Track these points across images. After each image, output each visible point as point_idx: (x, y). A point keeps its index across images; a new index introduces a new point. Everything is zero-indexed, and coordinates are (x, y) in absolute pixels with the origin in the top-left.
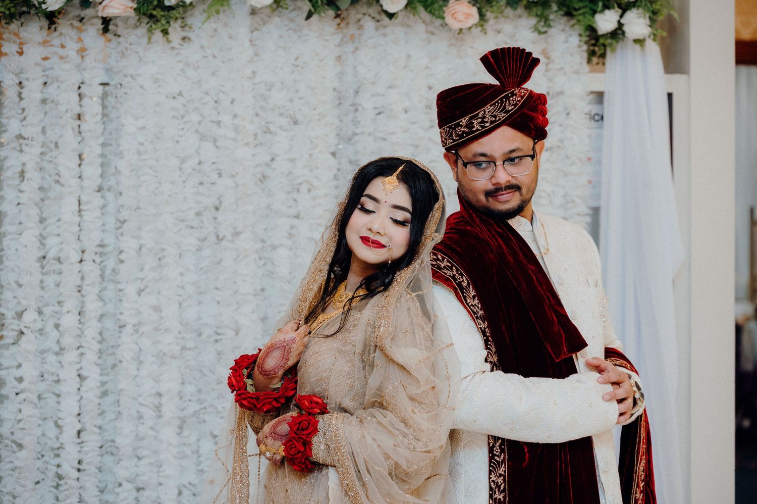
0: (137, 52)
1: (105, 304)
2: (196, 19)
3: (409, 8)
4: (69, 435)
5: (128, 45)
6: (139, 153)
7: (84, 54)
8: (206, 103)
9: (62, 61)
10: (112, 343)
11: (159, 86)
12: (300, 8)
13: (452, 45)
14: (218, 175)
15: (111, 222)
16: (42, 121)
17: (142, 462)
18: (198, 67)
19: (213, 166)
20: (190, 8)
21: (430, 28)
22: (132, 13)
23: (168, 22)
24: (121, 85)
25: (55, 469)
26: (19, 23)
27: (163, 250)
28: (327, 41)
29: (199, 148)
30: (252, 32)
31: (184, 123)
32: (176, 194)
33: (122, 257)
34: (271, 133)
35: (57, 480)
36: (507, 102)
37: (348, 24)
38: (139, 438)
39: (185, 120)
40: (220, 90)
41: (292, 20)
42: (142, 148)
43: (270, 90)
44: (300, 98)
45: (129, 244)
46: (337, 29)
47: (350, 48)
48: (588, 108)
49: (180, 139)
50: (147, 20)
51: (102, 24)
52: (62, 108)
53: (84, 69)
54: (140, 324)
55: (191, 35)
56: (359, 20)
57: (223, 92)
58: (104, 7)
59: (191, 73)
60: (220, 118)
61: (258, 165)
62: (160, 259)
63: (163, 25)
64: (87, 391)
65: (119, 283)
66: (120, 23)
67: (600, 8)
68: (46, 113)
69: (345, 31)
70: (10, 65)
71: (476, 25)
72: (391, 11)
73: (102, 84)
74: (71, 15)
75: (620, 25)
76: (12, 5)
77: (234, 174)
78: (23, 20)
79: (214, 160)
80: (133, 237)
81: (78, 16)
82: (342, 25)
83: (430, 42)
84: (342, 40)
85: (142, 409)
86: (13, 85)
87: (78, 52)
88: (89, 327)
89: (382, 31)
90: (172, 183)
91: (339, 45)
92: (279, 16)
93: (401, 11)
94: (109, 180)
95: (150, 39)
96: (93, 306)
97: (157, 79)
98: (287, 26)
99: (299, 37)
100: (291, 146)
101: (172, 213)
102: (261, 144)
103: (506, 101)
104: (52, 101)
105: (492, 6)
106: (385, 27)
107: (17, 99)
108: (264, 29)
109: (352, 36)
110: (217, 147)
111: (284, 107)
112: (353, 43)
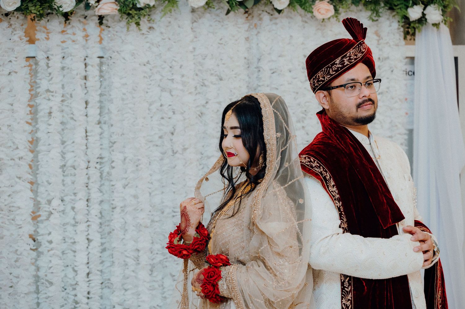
0: (121, 37)
1: (104, 194)
2: (157, 16)
3: (291, 7)
4: (81, 277)
5: (115, 33)
6: (123, 100)
7: (88, 38)
8: (163, 68)
9: (74, 43)
10: (108, 218)
11: (135, 58)
12: (222, 8)
13: (318, 29)
14: (172, 113)
15: (106, 142)
16: (62, 80)
17: (129, 292)
18: (159, 46)
19: (170, 107)
20: (153, 9)
21: (304, 19)
22: (117, 12)
23: (139, 18)
24: (111, 57)
25: (73, 297)
26: (47, 20)
27: (139, 160)
28: (239, 28)
29: (161, 96)
30: (193, 23)
31: (151, 81)
32: (147, 125)
33: (113, 165)
34: (205, 86)
35: (74, 304)
36: (362, 47)
37: (253, 17)
38: (126, 277)
39: (151, 79)
40: (173, 60)
41: (218, 15)
42: (124, 97)
43: (204, 59)
44: (224, 64)
45: (118, 157)
46: (246, 20)
47: (255, 32)
48: (404, 68)
49: (148, 91)
50: (126, 16)
51: (99, 20)
52: (74, 73)
53: (88, 48)
54: (125, 206)
55: (154, 26)
56: (260, 14)
57: (175, 61)
58: (99, 9)
59: (154, 49)
60: (173, 78)
61: (197, 106)
62: (137, 166)
63: (136, 20)
64: (92, 249)
65: (111, 181)
66: (109, 19)
67: (410, 5)
68: (64, 76)
69: (251, 21)
70: (41, 46)
71: (333, 16)
72: (279, 8)
73: (99, 57)
74: (79, 15)
75: (424, 15)
76: (41, 9)
77: (183, 112)
78: (48, 18)
79: (171, 104)
80: (120, 152)
81: (83, 15)
82: (249, 18)
83: (304, 27)
84: (249, 27)
85: (128, 260)
86: (43, 59)
87: (83, 37)
88: (93, 208)
89: (274, 21)
90: (144, 118)
91: (247, 31)
92: (209, 13)
93: (286, 8)
94: (105, 117)
95: (128, 29)
96: (95, 196)
97: (134, 53)
98: (214, 19)
99: (222, 26)
100: (218, 94)
101: (144, 137)
102: (199, 93)
104: (68, 68)
105: (342, 5)
106: (276, 18)
107: (46, 68)
108: (200, 21)
109: (256, 25)
110: (172, 96)
111: (213, 70)
112: (256, 29)
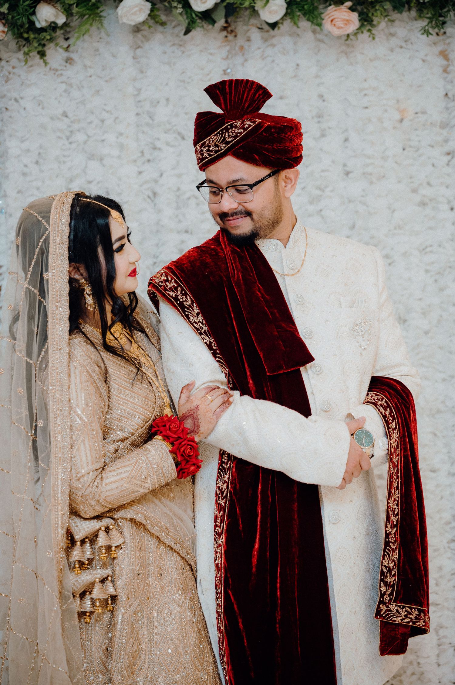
0: (19, 76)
5: (10, 69)
6: (24, 174)
11: (43, 109)
13: (342, 52)
18: (83, 87)
19: (100, 185)
21: (319, 36)
23: (43, 45)
24: (6, 108)
28: (211, 54)
29: (86, 167)
30: (136, 49)
31: (70, 143)
34: (157, 149)
36: (227, 134)
37: (236, 35)
39: (70, 140)
40: (104, 109)
42: (26, 170)
43: (156, 106)
44: (186, 113)
46: (223, 42)
47: (239, 60)
50: (23, 42)
55: (72, 55)
56: (247, 31)
57: (107, 111)
59: (75, 94)
60: (103, 138)
61: (145, 183)
69: (233, 43)
72: (271, 21)
77: (121, 192)
79: (100, 179)
82: (230, 37)
83: (319, 50)
84: (230, 52)
89: (269, 42)
91: (227, 58)
92: (161, 32)
93: (282, 19)
95: (26, 62)
98: (170, 41)
100: (178, 162)
102: (149, 161)
103: (225, 133)
105: (376, 10)
106: (274, 37)
108: (147, 46)
109: (242, 48)
110: (104, 166)
111: (170, 124)
112: (243, 55)
